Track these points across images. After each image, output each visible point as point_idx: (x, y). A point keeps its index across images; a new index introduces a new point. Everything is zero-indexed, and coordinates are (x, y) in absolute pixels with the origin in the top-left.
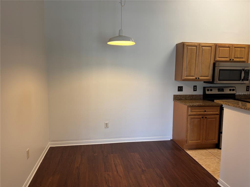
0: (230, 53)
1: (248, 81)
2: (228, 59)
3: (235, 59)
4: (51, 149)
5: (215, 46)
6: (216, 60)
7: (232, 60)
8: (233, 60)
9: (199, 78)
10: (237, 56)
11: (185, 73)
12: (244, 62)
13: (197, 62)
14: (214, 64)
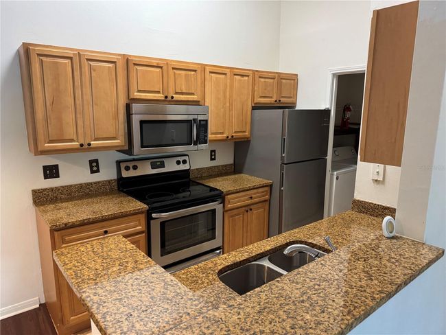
3: (177, 97)
5: (125, 61)
6: (131, 97)
7: (169, 98)
8: (172, 97)
9: (89, 145)
10: (181, 89)
11: (45, 134)
12: (196, 103)
14: (128, 107)
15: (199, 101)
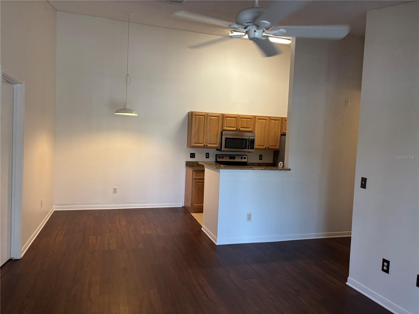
0: (237, 123)
1: (254, 149)
2: (235, 129)
3: (242, 129)
4: (56, 212)
5: (223, 116)
6: (223, 129)
7: (238, 130)
8: (240, 129)
9: (207, 145)
10: (244, 126)
11: (194, 140)
12: (251, 132)
13: (205, 130)
14: (222, 133)
15: (252, 131)
